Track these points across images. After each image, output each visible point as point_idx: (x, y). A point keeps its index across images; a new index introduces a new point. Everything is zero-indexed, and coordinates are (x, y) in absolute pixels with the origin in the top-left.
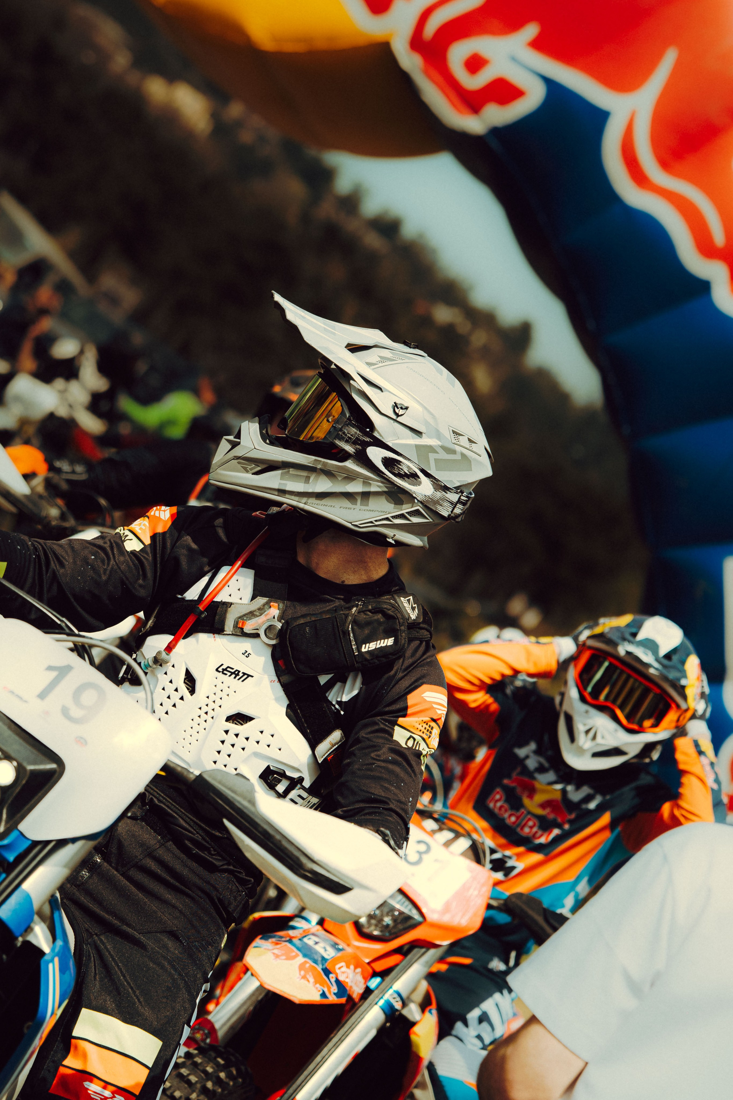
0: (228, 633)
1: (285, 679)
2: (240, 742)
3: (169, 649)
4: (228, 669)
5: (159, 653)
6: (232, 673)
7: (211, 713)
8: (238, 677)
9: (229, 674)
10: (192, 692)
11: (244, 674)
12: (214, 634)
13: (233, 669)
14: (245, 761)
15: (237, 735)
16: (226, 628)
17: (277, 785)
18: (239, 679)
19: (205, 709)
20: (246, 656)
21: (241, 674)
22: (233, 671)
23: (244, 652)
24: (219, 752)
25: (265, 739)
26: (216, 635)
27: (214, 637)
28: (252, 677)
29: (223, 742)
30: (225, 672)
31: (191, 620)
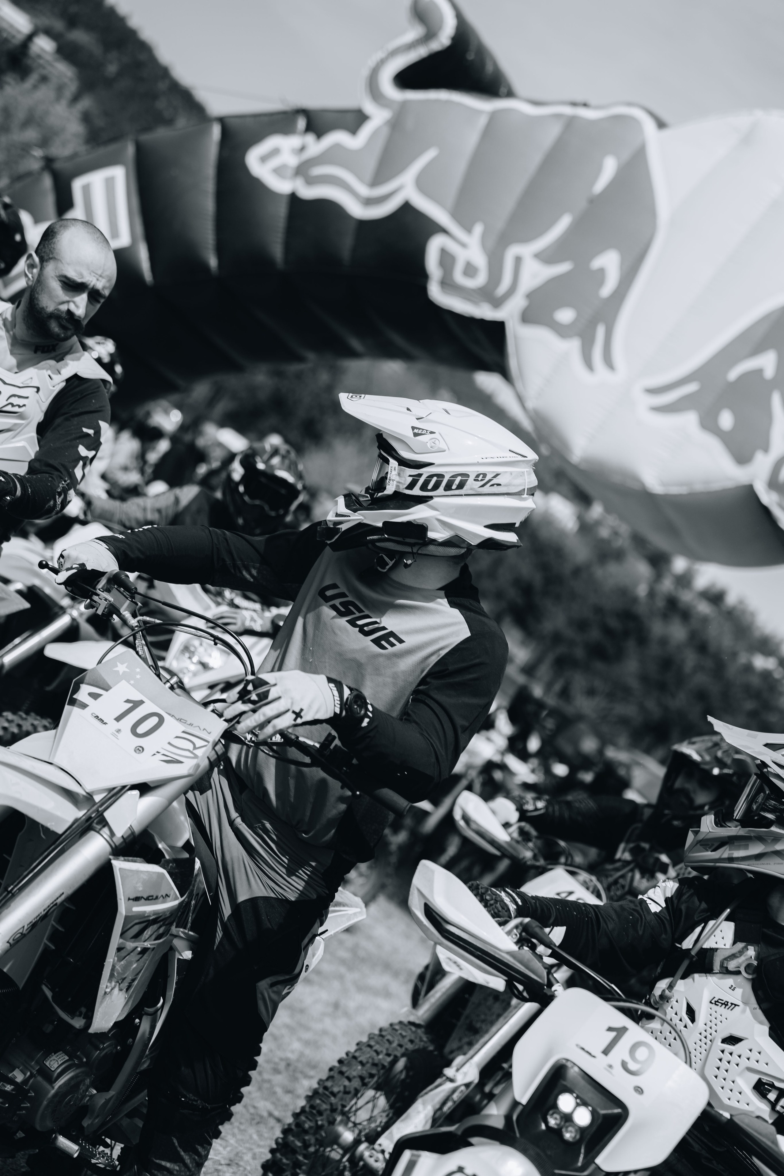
0: (716, 972)
1: (765, 1005)
2: (735, 1059)
3: (671, 987)
4: (719, 1001)
5: (664, 991)
6: (722, 1004)
7: (709, 1037)
8: (727, 1007)
9: (720, 1005)
10: (693, 1020)
11: (732, 1004)
12: (706, 973)
13: (722, 1000)
14: (740, 1074)
15: (731, 1054)
16: (715, 968)
17: (768, 1094)
18: (728, 1009)
19: (704, 1033)
20: (733, 990)
21: (729, 1005)
22: (723, 1002)
23: (730, 986)
24: (718, 1068)
25: (754, 1055)
26: (708, 975)
27: (706, 976)
28: (738, 1006)
29: (720, 1060)
30: (717, 1003)
31: (685, 964)
